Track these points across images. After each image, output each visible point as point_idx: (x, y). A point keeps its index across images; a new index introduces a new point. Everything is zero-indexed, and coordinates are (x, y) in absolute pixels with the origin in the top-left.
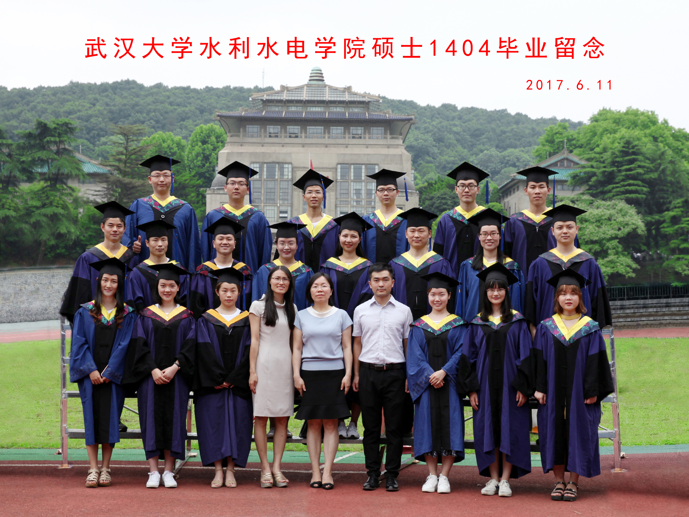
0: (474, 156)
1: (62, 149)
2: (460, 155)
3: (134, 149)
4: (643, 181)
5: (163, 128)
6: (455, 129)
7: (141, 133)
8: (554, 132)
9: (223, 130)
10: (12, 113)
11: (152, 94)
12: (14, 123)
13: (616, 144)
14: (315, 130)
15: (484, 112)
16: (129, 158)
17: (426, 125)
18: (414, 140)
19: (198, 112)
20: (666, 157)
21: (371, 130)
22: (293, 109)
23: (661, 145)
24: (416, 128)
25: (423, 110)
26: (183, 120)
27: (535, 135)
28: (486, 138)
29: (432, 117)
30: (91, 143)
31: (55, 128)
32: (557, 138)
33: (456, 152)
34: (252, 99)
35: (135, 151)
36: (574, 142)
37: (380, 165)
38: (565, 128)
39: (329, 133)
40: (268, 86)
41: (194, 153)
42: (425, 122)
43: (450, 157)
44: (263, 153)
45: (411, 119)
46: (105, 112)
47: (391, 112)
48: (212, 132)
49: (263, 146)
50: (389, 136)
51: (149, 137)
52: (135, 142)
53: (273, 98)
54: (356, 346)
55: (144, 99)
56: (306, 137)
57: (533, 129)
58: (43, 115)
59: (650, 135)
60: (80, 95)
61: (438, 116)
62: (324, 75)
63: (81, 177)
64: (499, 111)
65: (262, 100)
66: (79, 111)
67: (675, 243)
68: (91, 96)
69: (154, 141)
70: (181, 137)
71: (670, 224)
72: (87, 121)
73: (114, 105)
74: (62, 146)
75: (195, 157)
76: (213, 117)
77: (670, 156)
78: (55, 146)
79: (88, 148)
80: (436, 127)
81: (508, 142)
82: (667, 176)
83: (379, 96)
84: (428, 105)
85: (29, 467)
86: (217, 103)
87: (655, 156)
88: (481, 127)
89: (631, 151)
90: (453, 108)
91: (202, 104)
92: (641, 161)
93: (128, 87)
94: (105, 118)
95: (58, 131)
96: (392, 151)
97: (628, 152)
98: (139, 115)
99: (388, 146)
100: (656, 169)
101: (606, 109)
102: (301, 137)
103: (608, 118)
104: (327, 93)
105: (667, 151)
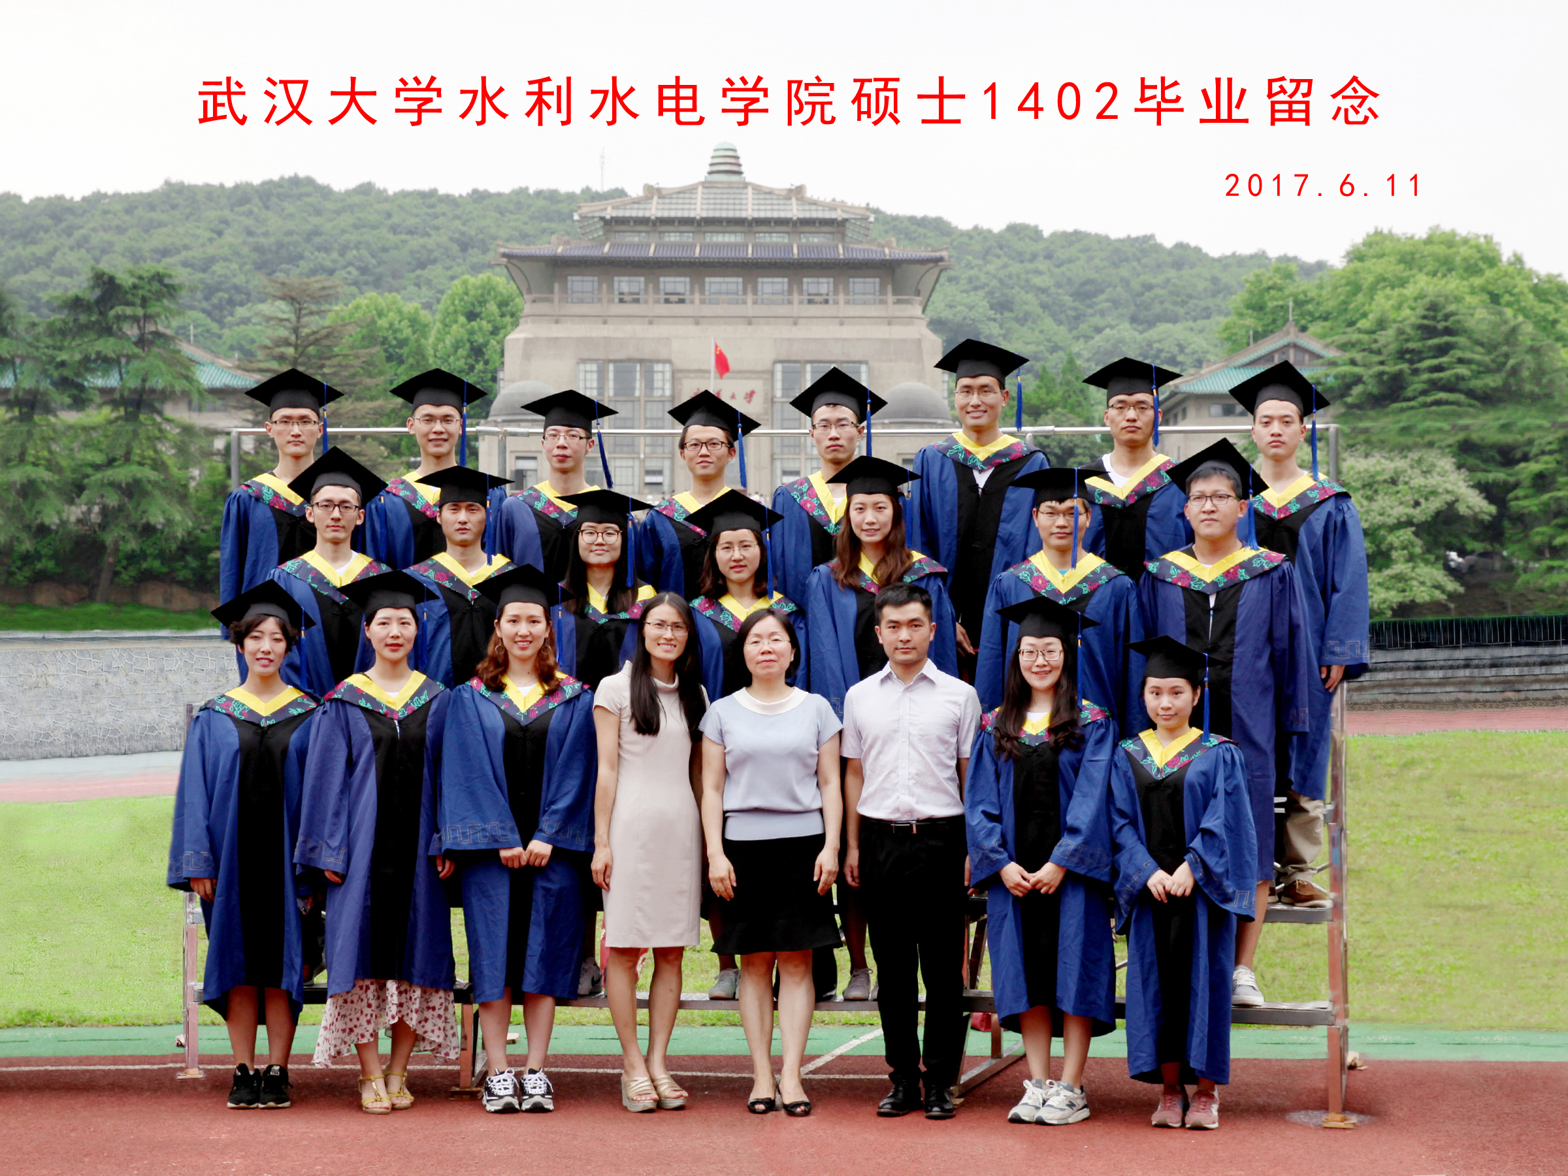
0: (1082, 340)
1: (151, 333)
2: (1049, 341)
3: (314, 333)
4: (1470, 393)
5: (377, 283)
6: (1038, 281)
7: (328, 295)
8: (1265, 285)
9: (515, 287)
10: (34, 254)
11: (351, 208)
12: (39, 275)
13: (1406, 312)
14: (724, 287)
15: (1102, 241)
16: (301, 354)
17: (972, 273)
18: (947, 305)
19: (455, 248)
20: (1520, 338)
21: (851, 285)
22: (673, 239)
23: (1509, 312)
24: (950, 280)
25: (965, 239)
26: (422, 265)
27: (1219, 292)
28: (1107, 300)
29: (985, 254)
30: (213, 320)
31: (135, 287)
32: (1273, 298)
33: (1041, 332)
34: (580, 216)
35: (317, 336)
36: (1310, 307)
37: (871, 363)
38: (1289, 276)
39: (755, 292)
40: (613, 187)
41: (449, 340)
42: (969, 266)
43: (1028, 343)
44: (605, 338)
45: (941, 259)
46: (245, 251)
47: (894, 244)
48: (489, 293)
49: (605, 323)
50: (890, 298)
51: (346, 305)
52: (317, 317)
53: (628, 213)
54: (851, 780)
55: (334, 219)
56: (702, 302)
57: (1215, 280)
58: (105, 258)
59: (1483, 289)
60: (188, 210)
61: (998, 251)
62: (741, 161)
63: (195, 397)
64: (1137, 239)
65: (602, 219)
66: (186, 247)
67: (1543, 534)
68: (212, 214)
69: (359, 314)
70: (419, 306)
71: (1531, 491)
72: (204, 270)
73: (266, 234)
74: (150, 327)
75: (452, 350)
76: (490, 257)
77: (1528, 337)
78: (135, 326)
79: (208, 331)
80: (994, 277)
81: (1157, 309)
82: (1523, 380)
83: (868, 208)
84: (976, 228)
85: (128, 1070)
86: (499, 226)
87: (1493, 337)
88: (1097, 276)
89: (1441, 326)
90: (1035, 233)
91: (464, 229)
92: (1462, 349)
93: (295, 191)
94: (245, 263)
95: (141, 292)
96: (898, 332)
97: (1435, 328)
98: (323, 255)
99: (890, 321)
100: (1500, 367)
101: (1381, 233)
102: (692, 302)
103: (1387, 251)
104: (750, 201)
105: (1523, 326)
